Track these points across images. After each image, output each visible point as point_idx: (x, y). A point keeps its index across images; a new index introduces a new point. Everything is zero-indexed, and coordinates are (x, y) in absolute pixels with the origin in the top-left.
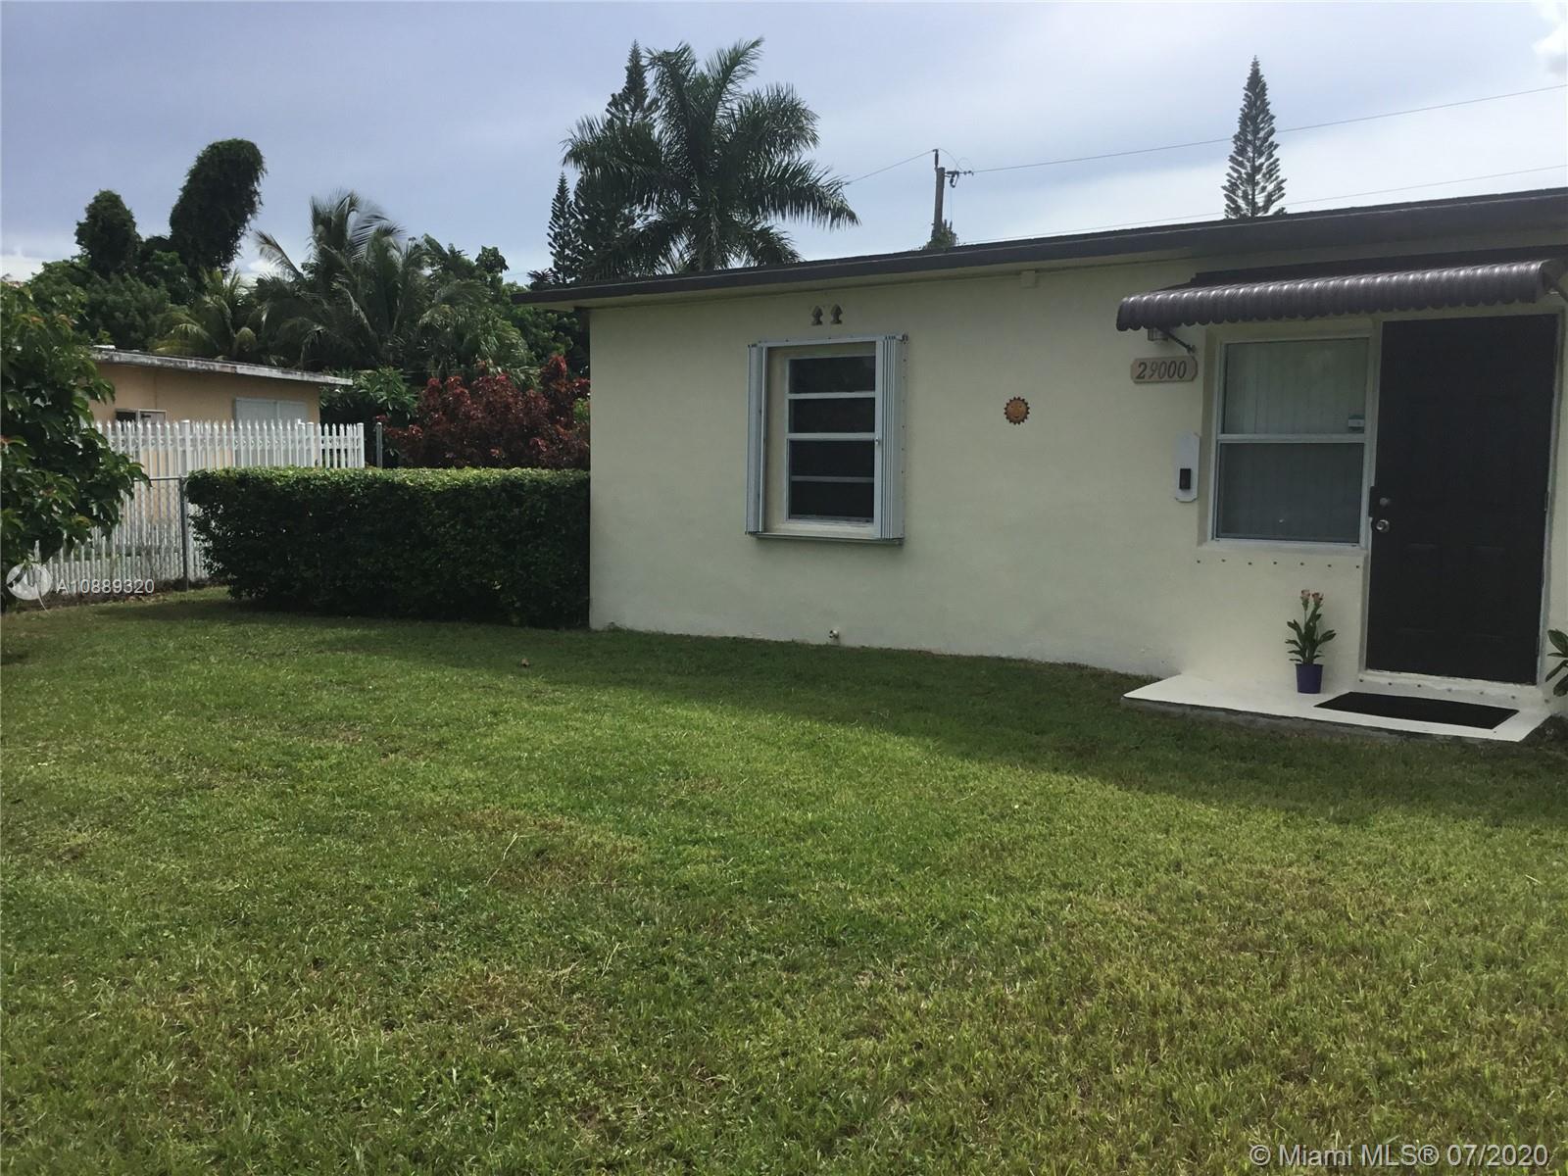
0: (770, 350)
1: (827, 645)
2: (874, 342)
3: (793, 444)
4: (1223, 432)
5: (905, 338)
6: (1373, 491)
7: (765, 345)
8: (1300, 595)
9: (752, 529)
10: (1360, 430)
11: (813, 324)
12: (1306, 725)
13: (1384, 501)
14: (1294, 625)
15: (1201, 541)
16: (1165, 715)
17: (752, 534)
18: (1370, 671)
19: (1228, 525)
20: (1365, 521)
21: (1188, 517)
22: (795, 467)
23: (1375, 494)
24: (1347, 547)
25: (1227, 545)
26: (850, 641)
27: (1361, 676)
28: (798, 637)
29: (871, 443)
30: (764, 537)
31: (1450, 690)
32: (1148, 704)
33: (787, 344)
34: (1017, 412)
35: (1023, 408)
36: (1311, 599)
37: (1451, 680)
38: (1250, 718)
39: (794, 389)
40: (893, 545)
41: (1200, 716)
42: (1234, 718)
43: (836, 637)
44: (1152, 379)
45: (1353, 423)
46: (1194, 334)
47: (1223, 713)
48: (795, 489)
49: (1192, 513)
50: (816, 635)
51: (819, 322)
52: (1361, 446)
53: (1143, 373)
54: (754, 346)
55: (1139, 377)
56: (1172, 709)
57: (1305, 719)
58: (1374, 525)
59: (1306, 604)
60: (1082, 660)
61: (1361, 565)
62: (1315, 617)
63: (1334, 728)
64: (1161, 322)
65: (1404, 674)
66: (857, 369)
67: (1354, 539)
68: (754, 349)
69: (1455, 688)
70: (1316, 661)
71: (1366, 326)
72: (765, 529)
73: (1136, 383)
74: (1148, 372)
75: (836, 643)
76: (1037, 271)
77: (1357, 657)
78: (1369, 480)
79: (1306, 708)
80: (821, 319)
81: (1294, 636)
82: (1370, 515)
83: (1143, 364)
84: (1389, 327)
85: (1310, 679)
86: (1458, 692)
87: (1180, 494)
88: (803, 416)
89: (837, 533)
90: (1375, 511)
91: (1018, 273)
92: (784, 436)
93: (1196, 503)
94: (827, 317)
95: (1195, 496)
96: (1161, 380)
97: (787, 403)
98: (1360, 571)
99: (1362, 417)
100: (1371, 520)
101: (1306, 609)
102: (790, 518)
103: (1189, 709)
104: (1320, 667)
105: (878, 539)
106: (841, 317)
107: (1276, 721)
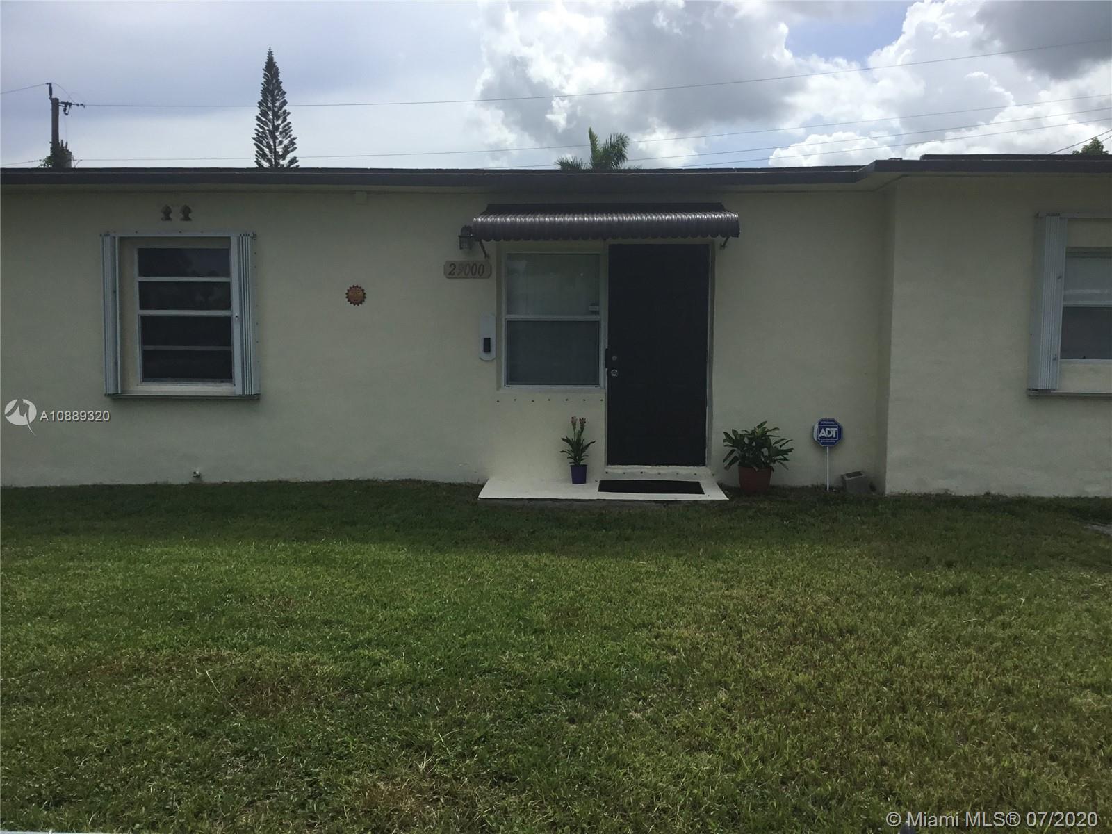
0: (121, 239)
1: (190, 484)
2: (229, 238)
3: (144, 319)
4: (508, 313)
5: (255, 235)
6: (606, 351)
7: (118, 235)
8: (571, 420)
9: (112, 391)
10: (596, 313)
11: (163, 220)
12: (604, 504)
13: (614, 358)
14: (567, 440)
15: (498, 388)
17: (109, 395)
18: (610, 466)
19: (513, 377)
20: (603, 371)
21: (490, 371)
22: (145, 340)
23: (608, 353)
24: (593, 388)
25: (516, 390)
26: (212, 478)
27: (606, 470)
28: (161, 480)
29: (228, 320)
30: (119, 399)
31: (659, 474)
32: (499, 501)
33: (137, 235)
34: (356, 296)
35: (361, 294)
36: (578, 423)
37: (658, 467)
39: (142, 273)
40: (250, 400)
42: (557, 504)
43: (198, 477)
44: (460, 276)
45: (592, 308)
46: (490, 246)
47: (550, 502)
48: (147, 357)
49: (492, 368)
50: (179, 476)
51: (168, 218)
52: (598, 323)
53: (453, 271)
54: (107, 234)
55: (450, 274)
56: (516, 503)
58: (609, 373)
59: (574, 425)
60: (415, 476)
61: (604, 399)
62: (580, 434)
65: (629, 466)
66: (217, 257)
67: (596, 382)
68: (108, 239)
69: (661, 471)
70: (582, 463)
71: (599, 247)
72: (123, 392)
73: (448, 278)
74: (456, 271)
75: (198, 482)
76: (368, 192)
77: (603, 458)
78: (604, 345)
79: (589, 492)
80: (171, 216)
81: (567, 447)
82: (606, 367)
83: (453, 265)
84: (611, 246)
85: (579, 475)
86: (665, 474)
87: (484, 356)
88: (148, 296)
89: (195, 392)
90: (609, 364)
91: (353, 192)
92: (136, 312)
93: (495, 361)
94: (176, 215)
95: (494, 357)
96: (466, 277)
97: (137, 284)
98: (604, 402)
99: (597, 304)
100: (606, 370)
101: (575, 428)
102: (143, 381)
103: (527, 502)
104: (585, 466)
105: (240, 396)
106: (190, 215)
107: (585, 503)
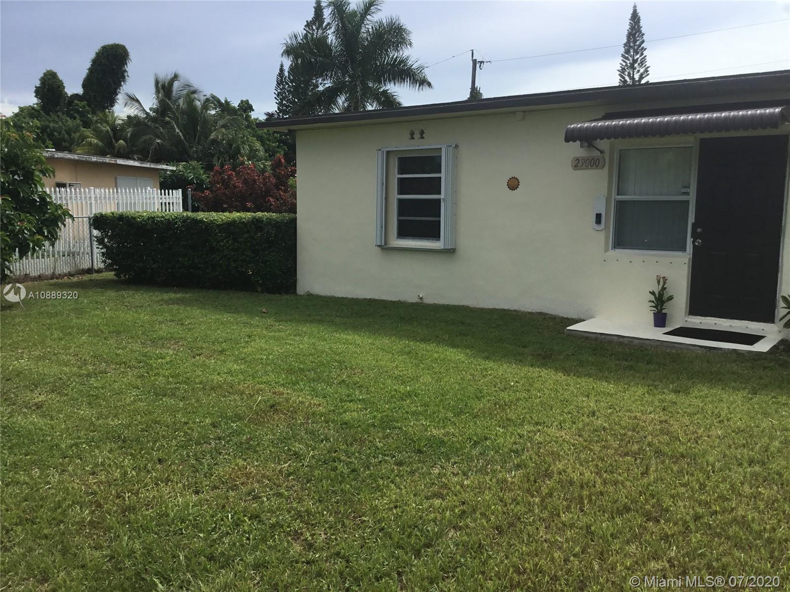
0: (388, 152)
1: (416, 303)
2: (441, 148)
3: (400, 202)
4: (618, 195)
5: (457, 146)
6: (693, 224)
7: (385, 150)
8: (656, 277)
9: (379, 244)
10: (687, 194)
11: (410, 139)
12: (658, 343)
13: (699, 230)
14: (653, 293)
15: (606, 250)
16: (587, 338)
17: (379, 246)
18: (690, 316)
19: (621, 241)
20: (689, 240)
21: (600, 238)
22: (400, 213)
23: (694, 226)
24: (680, 253)
25: (620, 252)
26: (429, 300)
27: (686, 319)
28: (402, 299)
29: (439, 200)
30: (384, 247)
31: (731, 326)
32: (578, 332)
33: (396, 149)
34: (513, 184)
35: (517, 182)
36: (661, 280)
37: (732, 321)
38: (630, 340)
39: (400, 173)
40: (450, 252)
41: (605, 338)
42: (622, 340)
43: (421, 298)
44: (583, 167)
45: (684, 190)
46: (604, 144)
47: (616, 337)
48: (401, 224)
49: (601, 236)
50: (411, 297)
51: (413, 138)
52: (687, 202)
53: (578, 164)
54: (379, 150)
55: (575, 166)
56: (591, 335)
57: (658, 340)
58: (693, 243)
59: (659, 282)
60: (545, 311)
61: (687, 263)
62: (664, 289)
63: (672, 345)
64: (587, 138)
65: (707, 317)
66: (432, 162)
67: (683, 249)
68: (380, 152)
69: (733, 325)
70: (664, 311)
71: (691, 141)
72: (385, 244)
73: (574, 169)
74: (580, 164)
75: (421, 302)
76: (524, 112)
77: (684, 310)
78: (691, 219)
79: (659, 335)
80: (414, 136)
81: (652, 298)
82: (692, 237)
83: (578, 159)
84: (703, 141)
85: (660, 320)
86: (735, 327)
87: (596, 226)
88: (404, 186)
89: (422, 246)
90: (695, 236)
91: (515, 113)
92: (395, 196)
93: (604, 231)
94: (417, 135)
95: (603, 227)
96: (587, 168)
97: (396, 179)
98: (687, 265)
99: (688, 187)
100: (692, 239)
101: (659, 285)
102: (398, 238)
103: (599, 336)
104: (666, 314)
105: (442, 249)
106: (424, 136)
107: (643, 341)
